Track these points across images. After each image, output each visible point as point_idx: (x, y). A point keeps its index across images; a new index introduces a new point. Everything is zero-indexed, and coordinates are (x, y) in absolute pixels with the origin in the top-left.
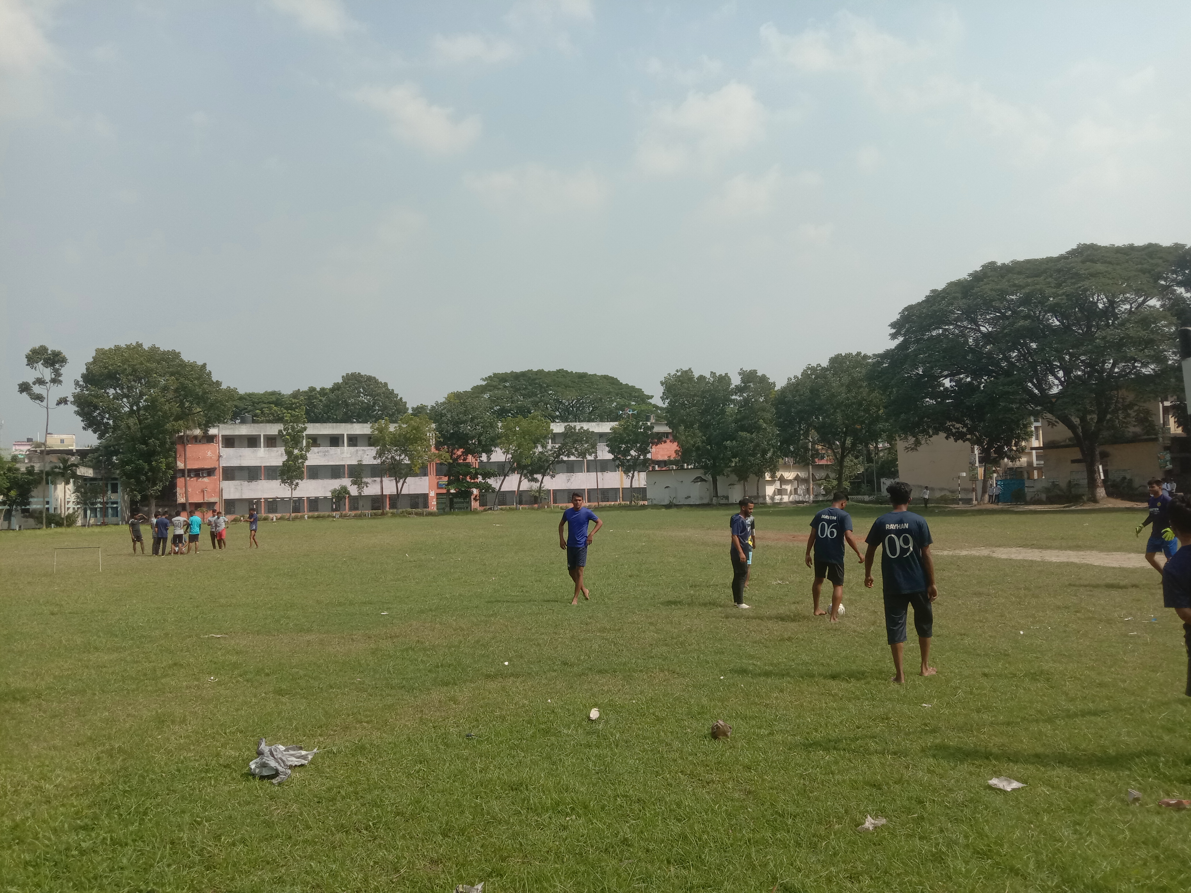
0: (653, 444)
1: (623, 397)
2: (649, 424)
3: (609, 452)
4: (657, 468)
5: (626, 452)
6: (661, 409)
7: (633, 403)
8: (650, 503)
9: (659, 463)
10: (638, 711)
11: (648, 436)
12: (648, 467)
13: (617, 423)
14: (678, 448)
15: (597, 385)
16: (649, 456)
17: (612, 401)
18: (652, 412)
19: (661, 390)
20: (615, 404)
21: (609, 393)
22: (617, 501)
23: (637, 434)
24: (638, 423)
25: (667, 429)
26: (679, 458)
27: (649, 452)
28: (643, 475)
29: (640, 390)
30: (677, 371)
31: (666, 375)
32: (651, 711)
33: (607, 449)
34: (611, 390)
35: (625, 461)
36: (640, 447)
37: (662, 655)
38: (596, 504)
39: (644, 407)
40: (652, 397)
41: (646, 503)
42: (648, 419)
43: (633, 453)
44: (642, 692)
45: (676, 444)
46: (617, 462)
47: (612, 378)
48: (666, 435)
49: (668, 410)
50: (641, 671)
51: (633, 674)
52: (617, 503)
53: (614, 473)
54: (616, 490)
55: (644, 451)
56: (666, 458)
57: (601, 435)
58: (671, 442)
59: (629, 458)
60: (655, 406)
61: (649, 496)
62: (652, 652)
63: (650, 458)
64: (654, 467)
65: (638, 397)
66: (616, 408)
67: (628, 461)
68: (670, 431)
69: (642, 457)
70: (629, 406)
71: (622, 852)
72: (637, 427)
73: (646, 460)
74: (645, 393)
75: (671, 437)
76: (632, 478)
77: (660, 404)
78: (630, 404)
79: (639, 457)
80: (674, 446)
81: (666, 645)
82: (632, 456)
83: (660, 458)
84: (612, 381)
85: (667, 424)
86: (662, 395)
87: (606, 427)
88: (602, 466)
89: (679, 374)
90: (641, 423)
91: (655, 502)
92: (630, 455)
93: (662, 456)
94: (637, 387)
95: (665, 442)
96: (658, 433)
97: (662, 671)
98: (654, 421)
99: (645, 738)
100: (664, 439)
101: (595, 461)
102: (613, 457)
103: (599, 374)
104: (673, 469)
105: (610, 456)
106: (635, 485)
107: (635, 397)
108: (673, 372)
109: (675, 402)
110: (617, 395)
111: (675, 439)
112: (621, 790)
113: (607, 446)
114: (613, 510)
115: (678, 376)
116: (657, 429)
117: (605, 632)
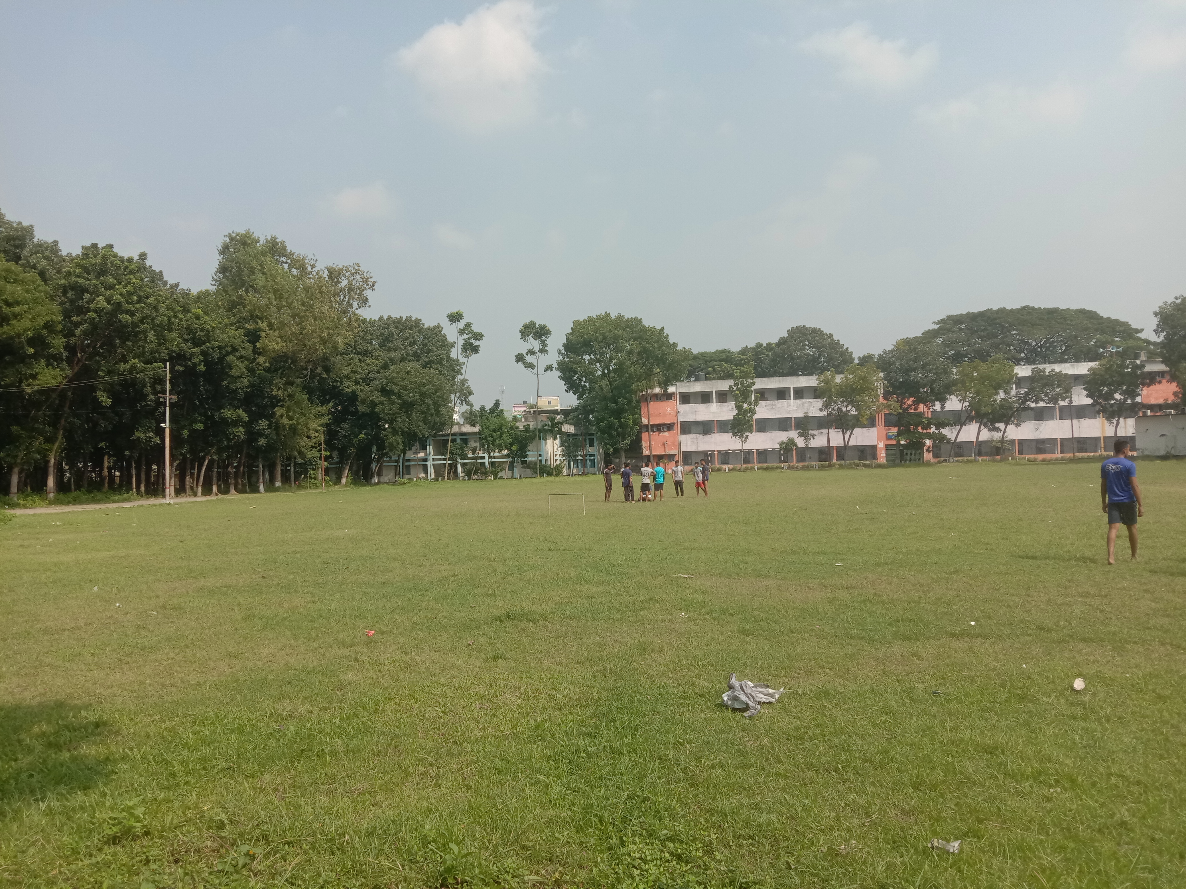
0: (1144, 385)
1: (1103, 332)
2: (1138, 362)
3: (1087, 396)
4: (1149, 412)
5: (1109, 396)
6: (1155, 344)
7: (1117, 339)
8: (1141, 454)
9: (1152, 407)
10: (1133, 685)
11: (1137, 377)
12: (1137, 413)
13: (1097, 363)
14: (1177, 389)
15: (1071, 321)
16: (1138, 399)
17: (1090, 339)
18: (1141, 348)
19: (1155, 321)
20: (1094, 341)
21: (1087, 329)
22: (1096, 451)
23: (1123, 375)
24: (1123, 361)
25: (1162, 368)
26: (1178, 401)
27: (1139, 395)
28: (1131, 422)
29: (1125, 324)
30: (1176, 298)
31: (1161, 304)
32: (1150, 687)
33: (1085, 392)
34: (1089, 325)
35: (1108, 406)
36: (1126, 389)
38: (1071, 455)
39: (1131, 343)
40: (1142, 330)
42: (1137, 356)
43: (1117, 396)
44: (1137, 666)
45: (1174, 384)
46: (1098, 408)
47: (1090, 312)
48: (1162, 374)
49: (1163, 345)
50: (1135, 643)
51: (1126, 645)
52: (1097, 454)
53: (1093, 420)
54: (1096, 440)
55: (1132, 394)
56: (1161, 401)
57: (1077, 378)
58: (1168, 382)
59: (1112, 402)
60: (1148, 342)
61: (1138, 445)
62: (1148, 623)
63: (1140, 401)
64: (1145, 413)
65: (1124, 332)
66: (1096, 346)
67: (1112, 405)
68: (1167, 369)
69: (1129, 401)
70: (1112, 343)
71: (1120, 835)
72: (1123, 366)
73: (1135, 405)
74: (1133, 326)
75: (1168, 377)
76: (1117, 425)
77: (1153, 338)
78: (1113, 341)
79: (1125, 400)
80: (1173, 387)
81: (1168, 616)
82: (1117, 400)
83: (1153, 401)
84: (1091, 316)
85: (1162, 362)
86: (1155, 327)
87: (1083, 368)
88: (1079, 413)
89: (1179, 301)
90: (1128, 362)
91: (1146, 453)
92: (1114, 399)
93: (1156, 398)
94: (1123, 319)
95: (1160, 382)
96: (1150, 373)
98: (1144, 359)
99: (1143, 716)
100: (1158, 379)
101: (1070, 407)
102: (1092, 401)
103: (1073, 307)
104: (1170, 414)
105: (1089, 401)
107: (1120, 332)
108: (1170, 300)
109: (1175, 334)
110: (1097, 330)
111: (1173, 378)
112: (1114, 769)
113: (1085, 389)
114: (1092, 462)
115: (1178, 305)
116: (1149, 368)
117: (1087, 597)
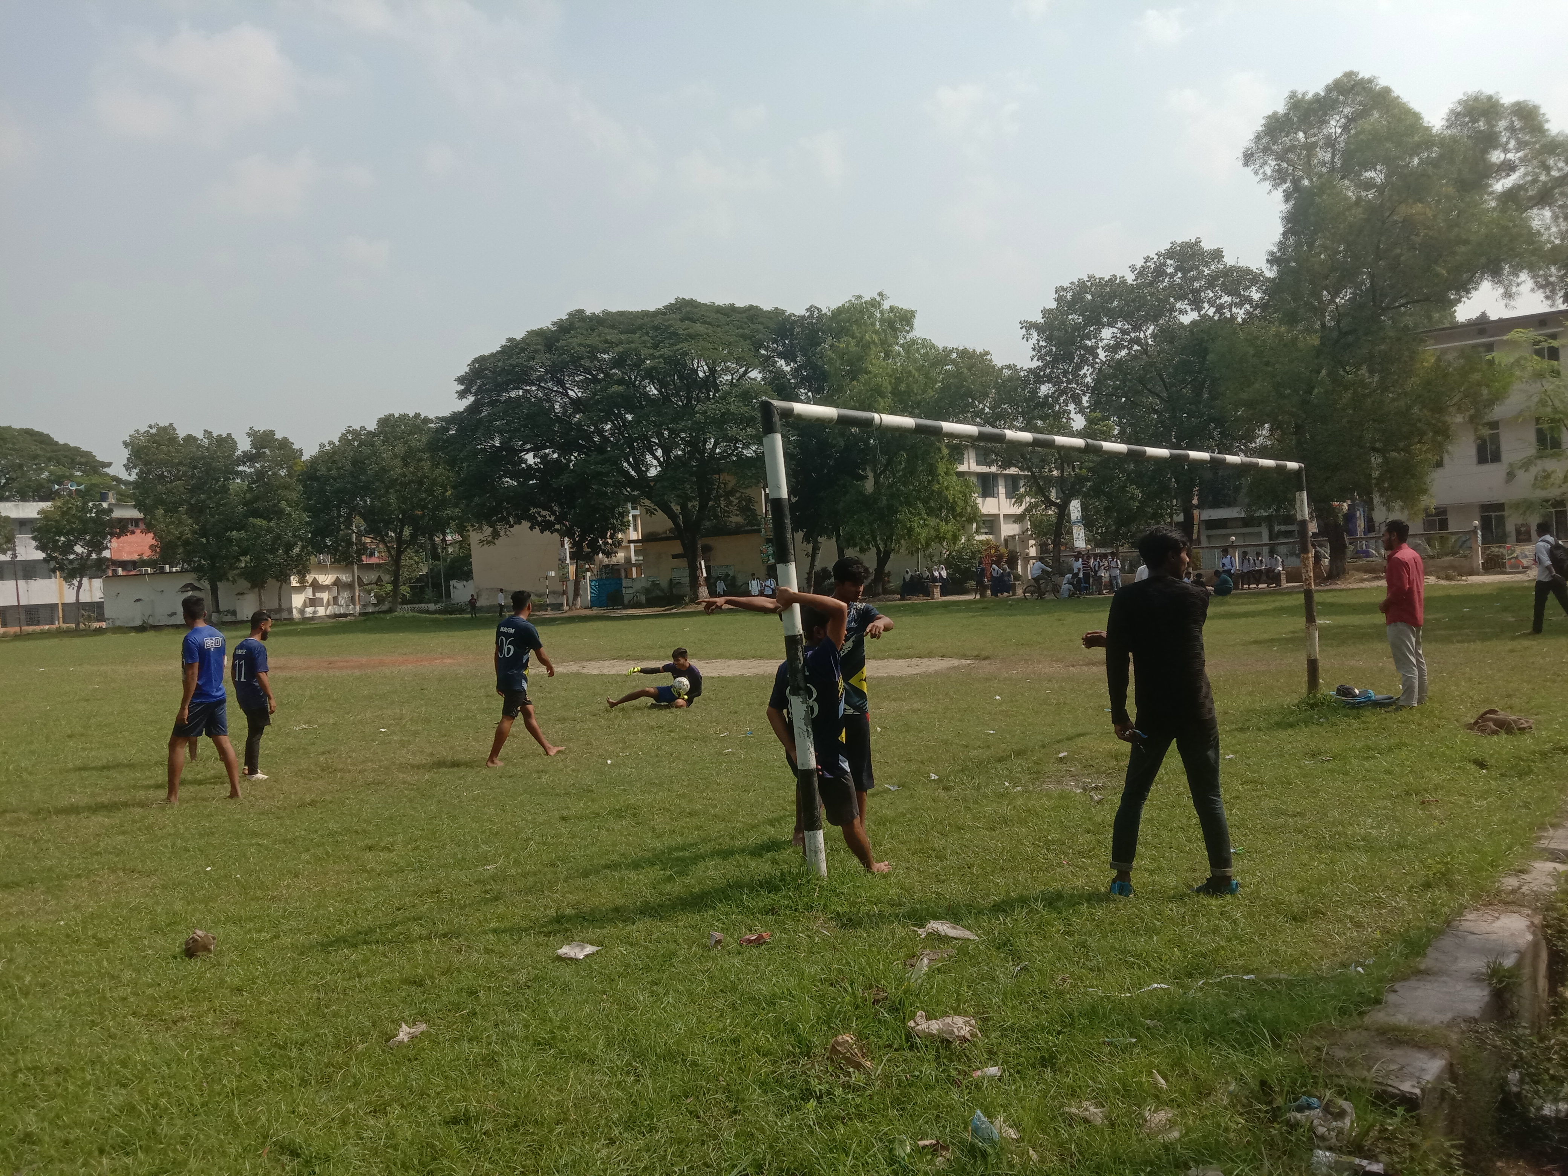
0: (112, 535)
1: (59, 463)
2: (105, 505)
3: (37, 548)
4: (120, 571)
5: (68, 548)
6: (126, 483)
7: (79, 473)
8: (111, 625)
9: (123, 564)
10: (68, 936)
11: (104, 524)
12: (104, 571)
13: (49, 504)
14: (154, 542)
15: (14, 444)
16: (106, 554)
17: (42, 470)
18: (110, 488)
19: (125, 453)
20: (46, 474)
21: (35, 457)
22: (52, 623)
23: (84, 522)
24: (85, 504)
25: (135, 514)
26: (156, 557)
27: (107, 548)
28: (98, 583)
29: (88, 454)
30: (151, 427)
31: (132, 433)
32: (90, 933)
33: (34, 543)
34: (39, 452)
35: (66, 562)
36: (91, 540)
37: (115, 848)
38: (17, 629)
39: (95, 480)
40: (109, 465)
41: (104, 625)
42: (104, 498)
43: (78, 549)
45: (151, 535)
46: (53, 564)
47: (40, 434)
48: (136, 522)
49: (136, 485)
50: (79, 876)
51: (65, 882)
52: (54, 627)
53: (46, 582)
54: (53, 607)
55: (98, 547)
56: (135, 557)
57: (23, 524)
58: (142, 532)
59: (72, 557)
60: (115, 479)
61: (107, 613)
62: (98, 846)
63: (108, 556)
64: (115, 571)
65: (86, 464)
66: (49, 480)
67: (71, 562)
68: (141, 516)
69: (94, 556)
70: (71, 478)
72: (84, 509)
73: (101, 561)
74: (98, 459)
75: (142, 526)
76: (79, 587)
77: (124, 475)
78: (72, 475)
79: (89, 554)
80: (149, 539)
81: (124, 833)
82: (77, 555)
83: (126, 557)
84: (43, 439)
85: (135, 507)
86: (125, 462)
87: (31, 510)
88: (28, 571)
89: (153, 431)
90: (90, 504)
91: (118, 623)
92: (74, 552)
93: (130, 553)
94: (84, 448)
95: (133, 532)
96: (120, 520)
97: (113, 870)
98: (113, 501)
99: (76, 975)
100: (131, 528)
101: (13, 563)
102: (44, 555)
103: (17, 425)
104: (147, 573)
105: (40, 555)
106: (85, 598)
107: (80, 464)
108: (143, 429)
109: (149, 472)
110: (50, 459)
111: (149, 528)
112: (26, 1060)
113: (34, 538)
114: (46, 638)
115: (152, 435)
116: (117, 514)
